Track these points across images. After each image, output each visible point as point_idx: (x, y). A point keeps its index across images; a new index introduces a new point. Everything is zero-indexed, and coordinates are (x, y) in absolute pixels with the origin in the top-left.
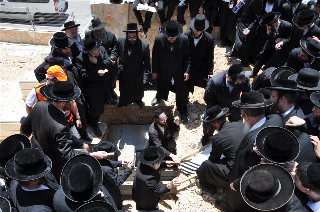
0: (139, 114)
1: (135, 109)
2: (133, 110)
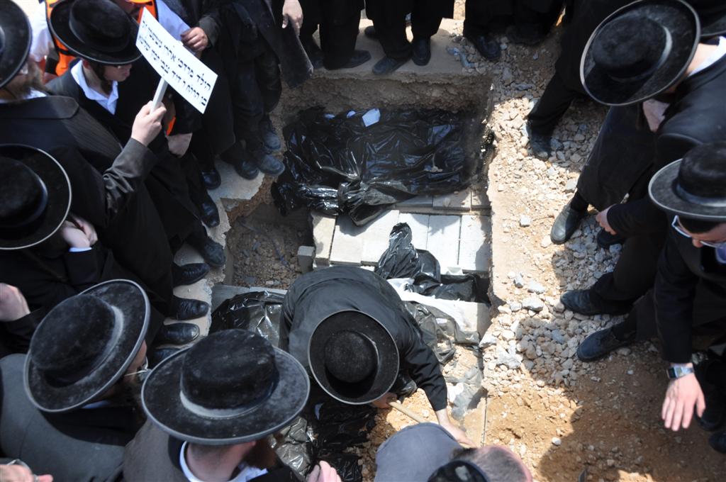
0: (380, 94)
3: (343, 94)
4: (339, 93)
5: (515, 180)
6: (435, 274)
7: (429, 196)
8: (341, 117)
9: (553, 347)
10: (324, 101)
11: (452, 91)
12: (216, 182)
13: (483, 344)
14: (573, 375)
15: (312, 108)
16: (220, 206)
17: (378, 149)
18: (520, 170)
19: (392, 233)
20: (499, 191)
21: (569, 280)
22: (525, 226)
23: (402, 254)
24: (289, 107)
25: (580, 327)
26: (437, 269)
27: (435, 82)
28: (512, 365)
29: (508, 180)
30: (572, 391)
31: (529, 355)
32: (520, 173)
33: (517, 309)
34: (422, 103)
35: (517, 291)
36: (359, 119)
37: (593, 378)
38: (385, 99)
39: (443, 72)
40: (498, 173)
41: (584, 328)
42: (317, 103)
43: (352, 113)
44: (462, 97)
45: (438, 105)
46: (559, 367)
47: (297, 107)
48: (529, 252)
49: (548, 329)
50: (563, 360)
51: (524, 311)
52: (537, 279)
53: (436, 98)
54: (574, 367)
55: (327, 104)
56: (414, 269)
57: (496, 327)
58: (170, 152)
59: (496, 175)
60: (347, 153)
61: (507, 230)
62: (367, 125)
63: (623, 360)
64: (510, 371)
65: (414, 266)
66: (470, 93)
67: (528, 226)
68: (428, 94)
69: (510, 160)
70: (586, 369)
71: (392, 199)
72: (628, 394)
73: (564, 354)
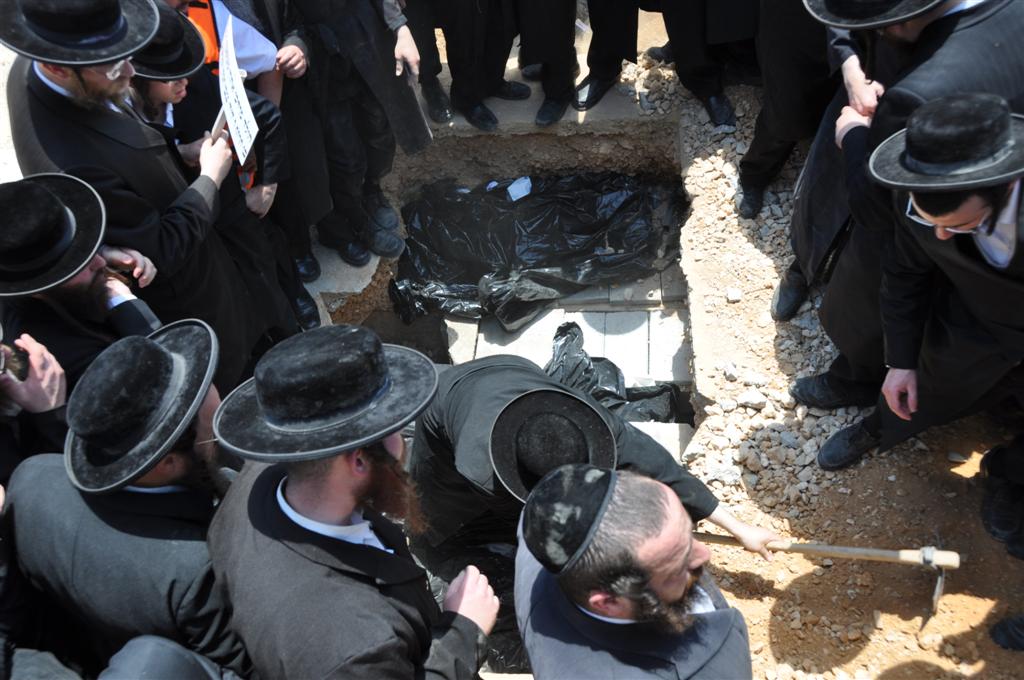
0: (531, 156)
1: (515, 136)
2: (505, 141)
3: (480, 158)
4: (475, 158)
5: (718, 245)
6: (617, 387)
7: (604, 288)
8: (480, 190)
9: (783, 452)
10: (456, 171)
11: (626, 144)
12: (314, 273)
13: (688, 456)
14: (814, 489)
15: (439, 181)
16: (320, 303)
17: (530, 229)
18: (723, 231)
19: (556, 337)
20: (697, 261)
21: (799, 366)
22: (734, 302)
23: (571, 365)
24: (408, 180)
25: (818, 426)
26: (620, 381)
27: (604, 132)
28: (729, 479)
29: (708, 246)
30: (814, 510)
31: (751, 465)
32: (724, 235)
33: (730, 408)
34: (587, 165)
35: (729, 385)
36: (502, 191)
37: (842, 490)
38: (537, 162)
39: (612, 118)
40: (694, 238)
41: (824, 427)
42: (446, 174)
43: (494, 184)
44: (640, 153)
45: (608, 165)
46: (793, 479)
47: (419, 180)
48: (741, 335)
49: (774, 431)
50: (798, 469)
51: (741, 410)
52: (756, 369)
53: (605, 155)
54: (815, 477)
55: (459, 174)
56: (589, 383)
57: (703, 433)
58: (249, 209)
59: (691, 241)
60: (489, 236)
61: (710, 308)
62: (514, 200)
63: (880, 463)
64: (727, 488)
65: (588, 380)
66: (651, 145)
67: (738, 301)
68: (594, 150)
69: (709, 220)
70: (830, 479)
71: (553, 293)
72: (891, 507)
73: (800, 461)
